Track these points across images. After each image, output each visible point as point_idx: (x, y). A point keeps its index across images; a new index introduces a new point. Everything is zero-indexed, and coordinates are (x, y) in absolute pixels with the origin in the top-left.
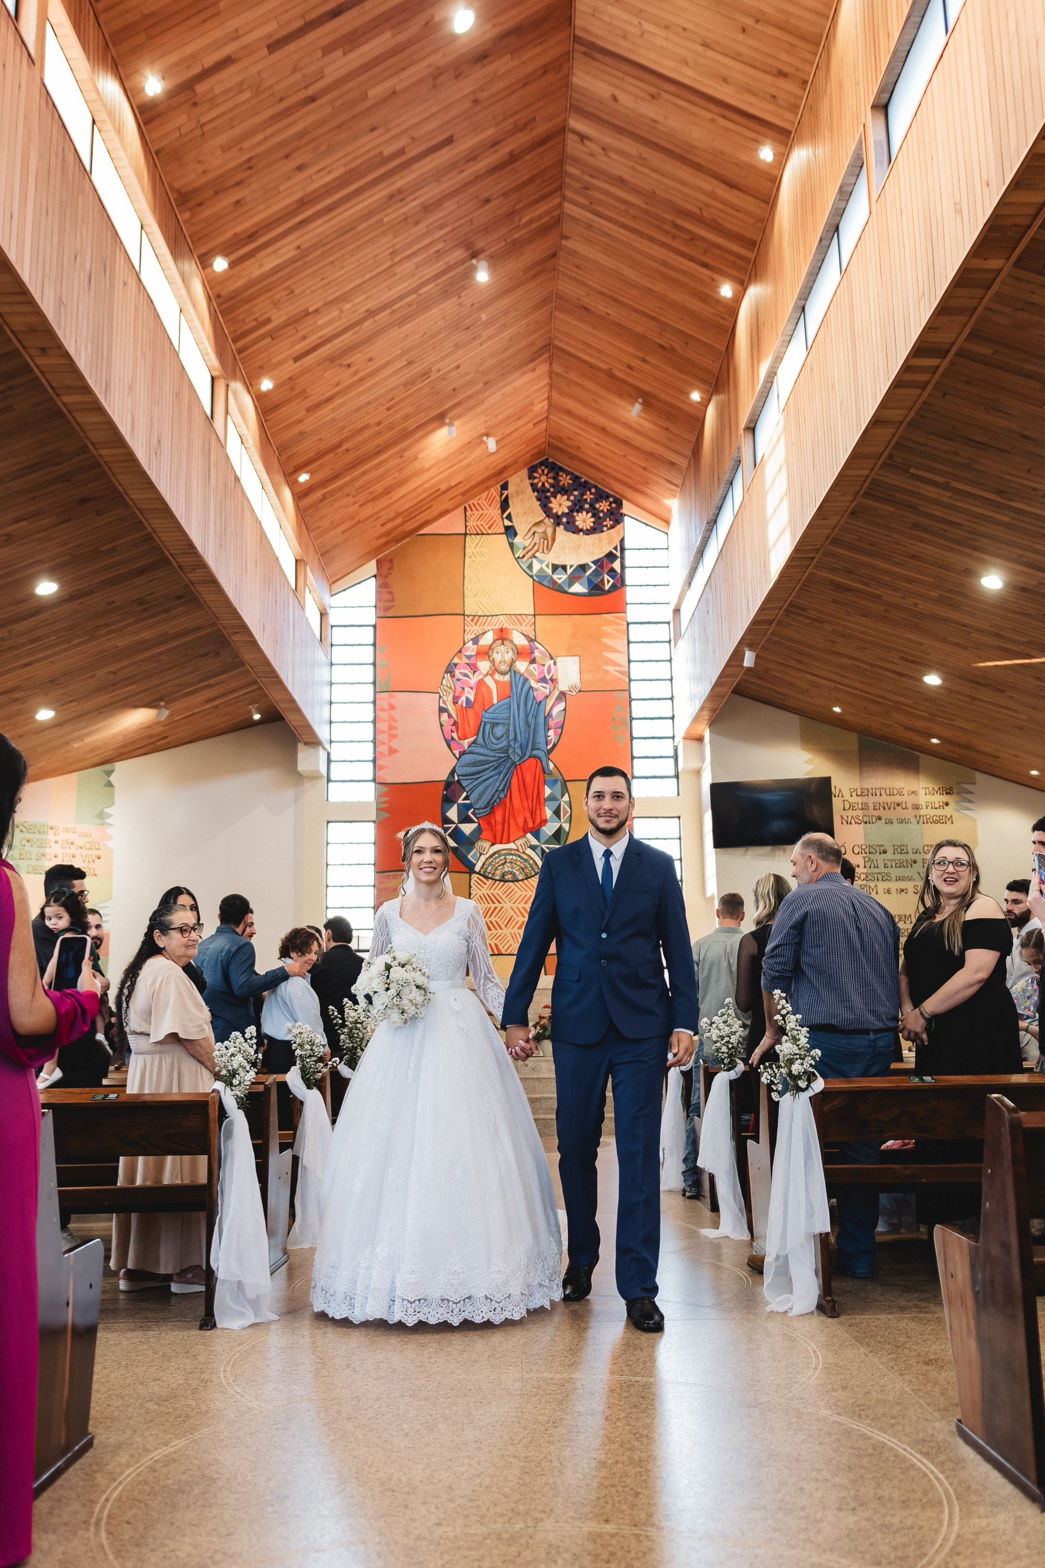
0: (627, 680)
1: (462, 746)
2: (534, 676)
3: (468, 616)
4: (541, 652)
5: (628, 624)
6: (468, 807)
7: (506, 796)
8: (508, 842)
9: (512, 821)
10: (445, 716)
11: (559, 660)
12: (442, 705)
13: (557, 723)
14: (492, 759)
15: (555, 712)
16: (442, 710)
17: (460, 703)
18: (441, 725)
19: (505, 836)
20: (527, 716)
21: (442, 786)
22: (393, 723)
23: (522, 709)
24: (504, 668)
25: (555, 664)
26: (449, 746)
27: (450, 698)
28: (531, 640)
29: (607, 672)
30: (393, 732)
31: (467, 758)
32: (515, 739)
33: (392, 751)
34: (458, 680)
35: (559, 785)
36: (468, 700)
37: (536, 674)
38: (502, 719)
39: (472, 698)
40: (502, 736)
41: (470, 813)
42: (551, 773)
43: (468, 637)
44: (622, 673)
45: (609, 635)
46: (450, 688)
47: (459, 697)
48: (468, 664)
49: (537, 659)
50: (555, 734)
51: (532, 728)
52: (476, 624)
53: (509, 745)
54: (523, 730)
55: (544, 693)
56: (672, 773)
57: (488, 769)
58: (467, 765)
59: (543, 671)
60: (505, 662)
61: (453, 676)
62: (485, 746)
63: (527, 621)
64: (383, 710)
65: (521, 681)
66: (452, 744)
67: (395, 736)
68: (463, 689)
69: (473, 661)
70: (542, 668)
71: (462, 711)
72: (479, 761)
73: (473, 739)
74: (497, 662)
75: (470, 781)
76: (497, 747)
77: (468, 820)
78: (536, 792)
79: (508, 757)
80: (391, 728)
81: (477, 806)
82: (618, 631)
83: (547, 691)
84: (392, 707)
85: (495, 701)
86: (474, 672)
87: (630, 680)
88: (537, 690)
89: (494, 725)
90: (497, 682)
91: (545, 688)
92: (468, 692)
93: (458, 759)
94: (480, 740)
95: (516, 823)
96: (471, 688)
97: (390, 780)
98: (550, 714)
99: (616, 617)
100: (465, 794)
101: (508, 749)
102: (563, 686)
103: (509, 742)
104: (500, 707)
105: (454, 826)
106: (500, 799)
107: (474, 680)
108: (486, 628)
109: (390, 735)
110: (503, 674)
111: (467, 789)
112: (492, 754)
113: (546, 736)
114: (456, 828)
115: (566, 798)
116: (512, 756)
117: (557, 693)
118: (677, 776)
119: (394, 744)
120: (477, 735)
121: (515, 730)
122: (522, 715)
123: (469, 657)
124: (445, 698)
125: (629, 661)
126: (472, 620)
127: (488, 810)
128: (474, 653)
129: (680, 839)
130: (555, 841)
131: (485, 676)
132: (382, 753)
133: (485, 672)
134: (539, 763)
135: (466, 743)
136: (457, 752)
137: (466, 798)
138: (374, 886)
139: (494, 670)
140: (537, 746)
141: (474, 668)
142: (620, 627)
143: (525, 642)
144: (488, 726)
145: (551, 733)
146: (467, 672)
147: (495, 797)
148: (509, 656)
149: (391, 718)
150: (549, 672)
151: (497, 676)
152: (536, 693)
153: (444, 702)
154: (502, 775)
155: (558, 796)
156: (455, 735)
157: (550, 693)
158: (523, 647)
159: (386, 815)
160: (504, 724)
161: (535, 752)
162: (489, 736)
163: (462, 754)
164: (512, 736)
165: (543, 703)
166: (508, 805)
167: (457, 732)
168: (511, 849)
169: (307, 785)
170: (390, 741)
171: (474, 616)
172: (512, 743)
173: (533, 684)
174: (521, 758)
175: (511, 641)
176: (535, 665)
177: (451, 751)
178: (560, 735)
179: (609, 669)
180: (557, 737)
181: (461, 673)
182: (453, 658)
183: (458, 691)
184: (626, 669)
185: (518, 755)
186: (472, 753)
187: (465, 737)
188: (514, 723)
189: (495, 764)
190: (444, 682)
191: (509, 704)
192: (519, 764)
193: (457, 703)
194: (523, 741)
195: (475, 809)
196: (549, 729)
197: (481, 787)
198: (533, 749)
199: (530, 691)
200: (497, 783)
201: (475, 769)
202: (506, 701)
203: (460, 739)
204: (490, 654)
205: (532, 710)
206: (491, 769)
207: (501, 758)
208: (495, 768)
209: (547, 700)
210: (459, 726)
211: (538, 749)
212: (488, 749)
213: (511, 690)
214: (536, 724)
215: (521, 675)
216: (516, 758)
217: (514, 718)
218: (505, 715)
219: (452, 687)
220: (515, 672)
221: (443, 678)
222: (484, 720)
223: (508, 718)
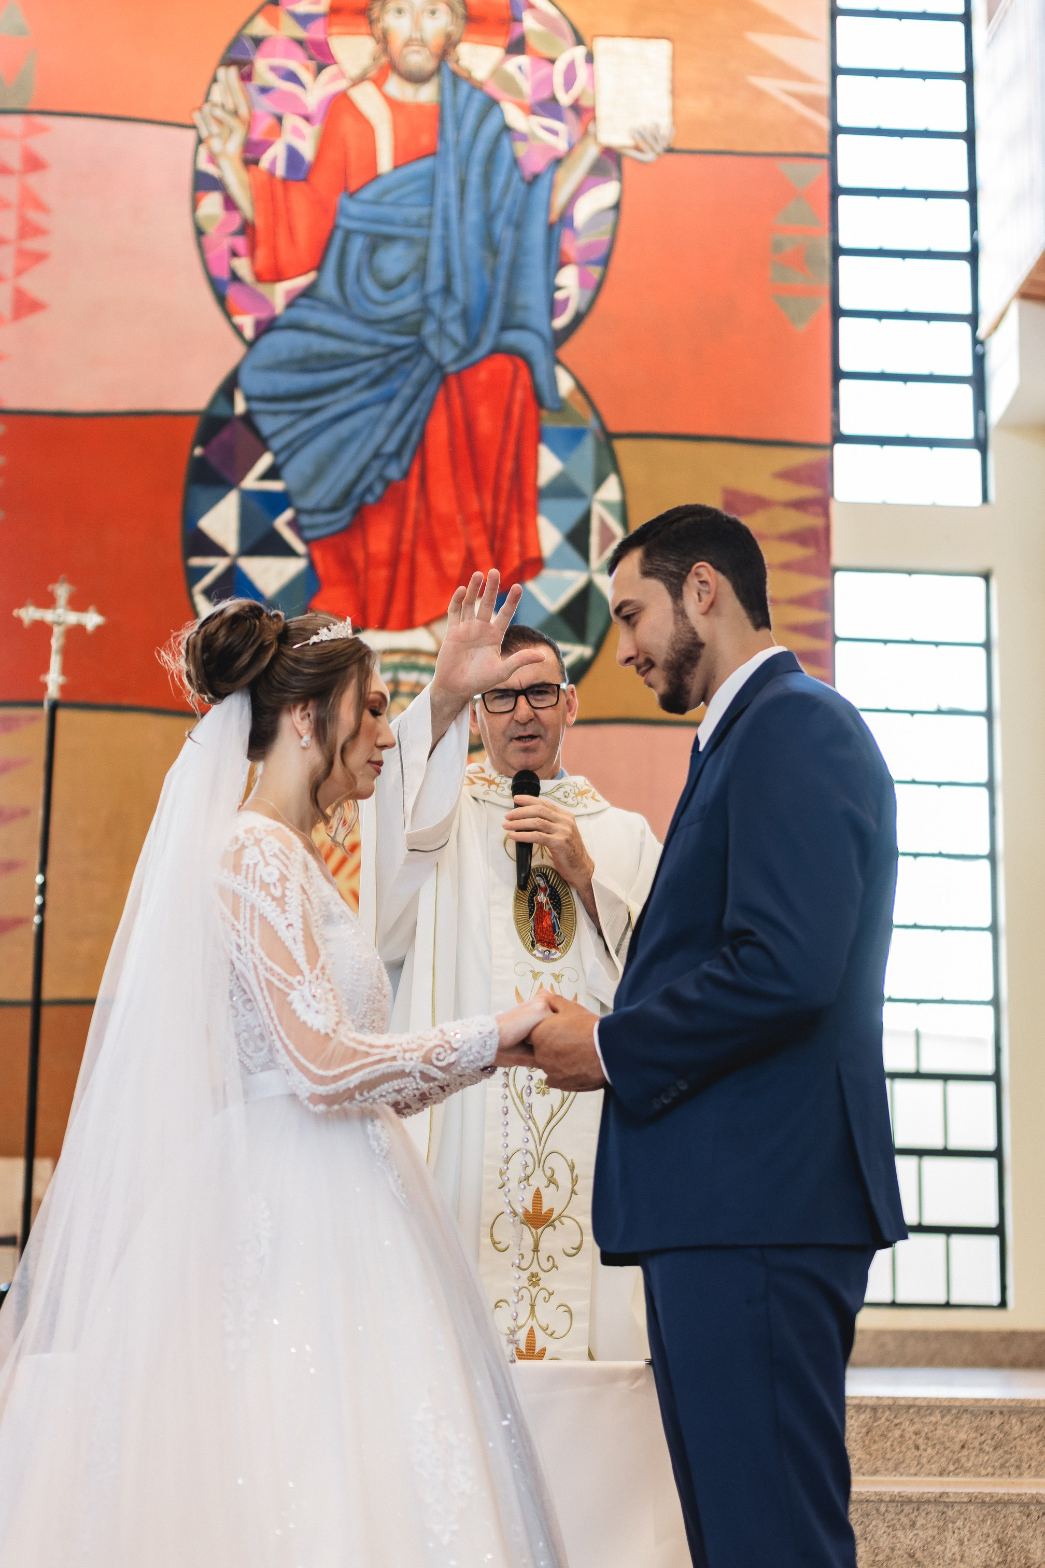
0: (824, 123)
1: (264, 302)
2: (518, 92)
4: (544, 19)
6: (277, 503)
7: (406, 474)
8: (408, 624)
9: (423, 558)
10: (212, 204)
11: (601, 46)
12: (205, 166)
13: (591, 247)
14: (365, 350)
15: (583, 211)
16: (204, 183)
17: (265, 163)
18: (200, 232)
19: (399, 606)
20: (489, 218)
21: (192, 428)
22: (34, 216)
23: (473, 194)
24: (418, 60)
25: (590, 58)
26: (221, 300)
27: (234, 146)
29: (760, 95)
30: (33, 244)
31: (283, 343)
32: (447, 290)
33: (26, 305)
34: (264, 90)
35: (587, 449)
36: (293, 155)
37: (526, 86)
38: (407, 223)
39: (308, 150)
40: (402, 280)
41: (282, 523)
42: (561, 407)
44: (809, 101)
46: (235, 113)
47: (264, 146)
48: (300, 42)
49: (532, 41)
50: (583, 280)
51: (506, 258)
53: (425, 310)
54: (474, 263)
55: (550, 149)
56: (968, 433)
58: (280, 366)
59: (549, 80)
60: (423, 43)
61: (246, 77)
62: (342, 307)
65: (476, 104)
66: (232, 292)
67: (39, 257)
68: (279, 119)
69: (315, 32)
70: (545, 69)
71: (270, 191)
72: (320, 357)
73: (301, 282)
74: (397, 42)
75: (284, 420)
76: (385, 312)
77: (269, 545)
78: (509, 466)
79: (421, 348)
80: (28, 229)
81: (308, 502)
83: (561, 145)
84: (34, 163)
85: (385, 162)
86: (320, 69)
87: (835, 131)
88: (524, 137)
89: (376, 242)
90: (394, 105)
91: (555, 133)
92: (297, 132)
93: (251, 345)
94: (329, 288)
95: (438, 564)
96: (307, 118)
97: (12, 402)
98: (566, 218)
100: (265, 461)
101: (419, 324)
102: (613, 132)
103: (425, 298)
104: (401, 184)
105: (220, 565)
106: (389, 484)
107: (316, 92)
109: (22, 254)
110: (417, 79)
111: (276, 443)
112: (366, 333)
113: (552, 288)
114: (232, 569)
115: (611, 490)
116: (433, 346)
117: (591, 153)
118: (981, 443)
119: (32, 284)
120: (319, 270)
121: (447, 263)
122: (473, 216)
123: (304, 20)
124: (216, 145)
125: (836, 71)
127: (343, 517)
129: (987, 645)
130: (566, 631)
131: (358, 81)
133: (353, 71)
134: (524, 376)
135: (279, 294)
136: (247, 323)
137: (272, 473)
139: (386, 69)
140: (520, 316)
141: (320, 56)
144: (357, 245)
145: (568, 278)
146: (293, 65)
147: (370, 476)
148: (438, 25)
150: (568, 85)
151: (395, 87)
152: (521, 149)
153: (212, 159)
154: (395, 408)
155: (584, 481)
156: (243, 266)
157: (571, 148)
161: (512, 338)
162: (358, 278)
163: (265, 327)
164: (435, 280)
165: (544, 183)
166: (413, 503)
167: (252, 252)
168: (416, 652)
170: (19, 272)
172: (436, 303)
173: (515, 117)
174: (464, 352)
176: (523, 60)
177: (228, 315)
178: (599, 287)
179: (770, 85)
180: (589, 293)
181: (273, 69)
182: (251, 19)
183: (264, 125)
184: (825, 91)
185: (455, 343)
186: (298, 327)
187: (278, 276)
188: (446, 239)
189: (377, 367)
190: (217, 94)
191: (432, 179)
192: (458, 374)
193: (256, 162)
194: (475, 300)
195: (299, 512)
196: (562, 265)
197: (324, 442)
198: (505, 327)
199: (505, 142)
200: (381, 432)
201: (305, 381)
202: (423, 166)
203: (259, 278)
204: (375, 13)
205: (508, 202)
206: (362, 382)
207: (396, 349)
208: (375, 382)
209: (561, 173)
210: (261, 236)
211: (522, 327)
212: (354, 318)
213: (440, 133)
214: (519, 247)
215: (476, 86)
216: (447, 354)
217: (446, 223)
218: (415, 213)
219: (244, 111)
220: (456, 77)
221: (215, 80)
222: (344, 222)
223: (425, 223)
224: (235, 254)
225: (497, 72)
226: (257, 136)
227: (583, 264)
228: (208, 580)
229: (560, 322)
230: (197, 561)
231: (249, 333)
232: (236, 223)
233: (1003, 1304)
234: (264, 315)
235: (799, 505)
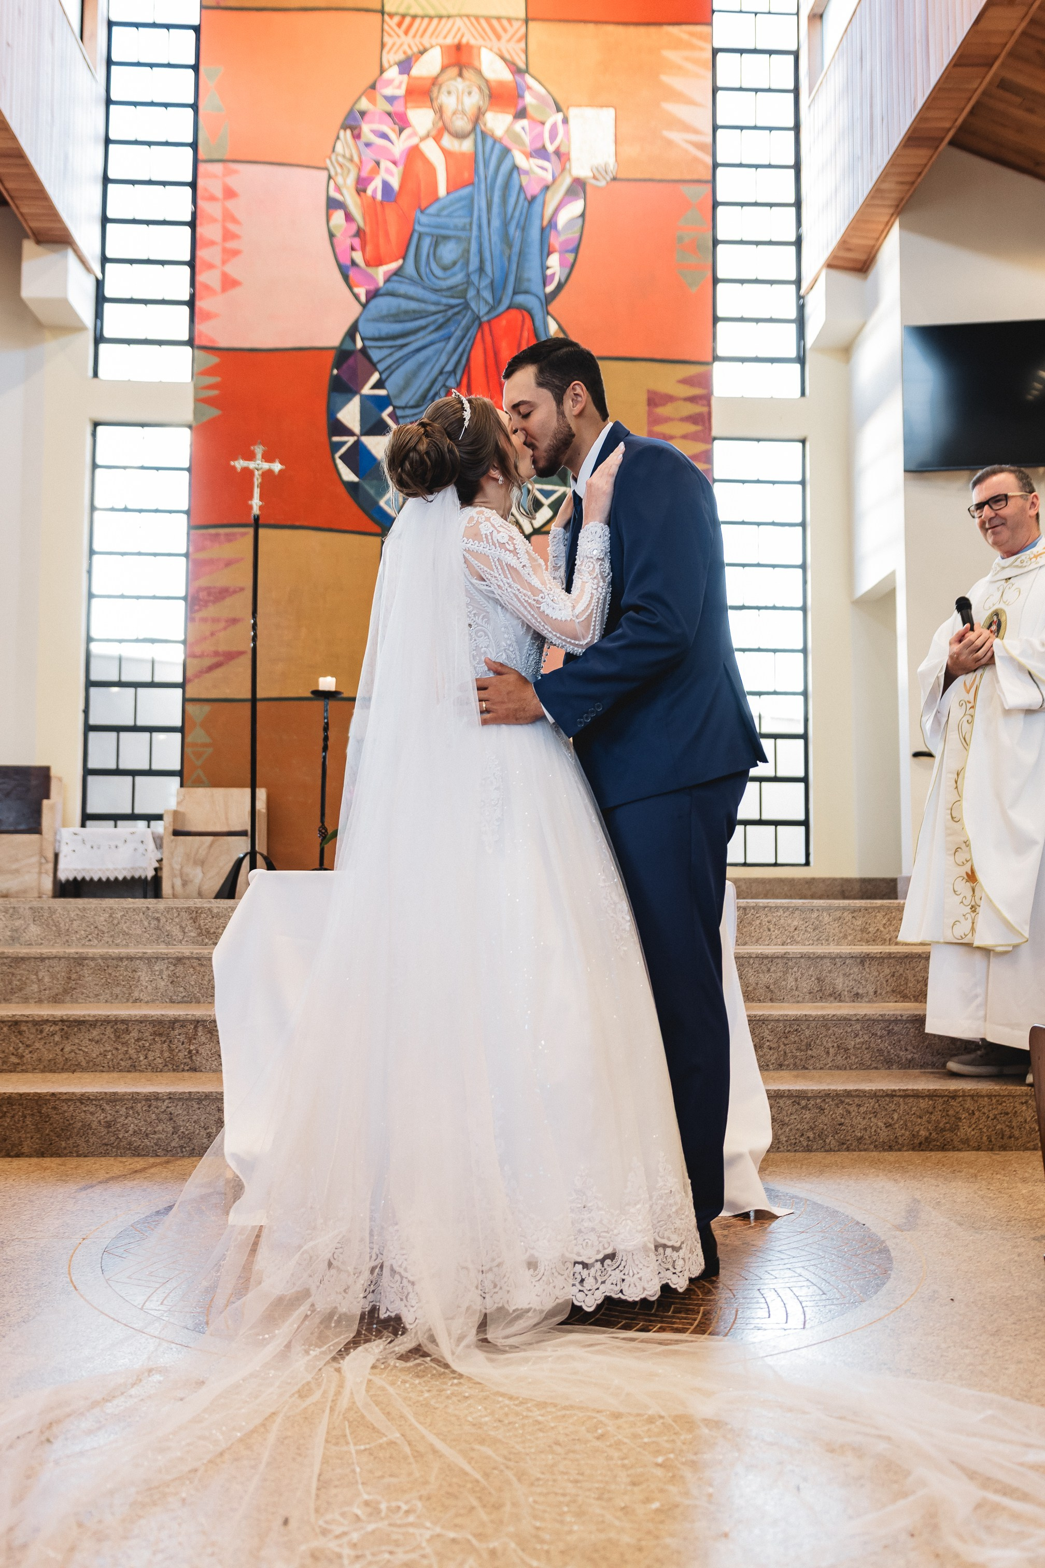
0: (709, 161)
1: (372, 279)
2: (523, 143)
3: (391, 16)
4: (537, 96)
5: (715, 52)
6: (382, 402)
7: (459, 384)
10: (338, 217)
11: (573, 113)
12: (334, 194)
13: (566, 242)
14: (433, 308)
15: (563, 219)
16: (333, 204)
17: (369, 192)
18: (331, 235)
20: (505, 224)
21: (330, 358)
22: (232, 227)
23: (495, 209)
24: (461, 124)
25: (565, 121)
26: (346, 278)
27: (351, 180)
28: (517, 71)
29: (669, 143)
30: (231, 245)
31: (383, 304)
32: (481, 269)
33: (229, 283)
34: (368, 145)
36: (386, 186)
37: (527, 139)
38: (456, 228)
39: (395, 183)
40: (454, 264)
41: (385, 415)
43: (391, 57)
44: (700, 146)
45: (678, 69)
46: (351, 160)
47: (369, 180)
48: (389, 114)
49: (530, 110)
50: (562, 264)
51: (516, 249)
52: (406, 33)
53: (468, 282)
54: (496, 253)
55: (542, 179)
57: (423, 328)
58: (382, 319)
59: (541, 135)
60: (464, 113)
61: (357, 136)
62: (418, 281)
63: (511, 31)
64: (212, 198)
65: (497, 152)
66: (352, 273)
67: (236, 253)
68: (378, 163)
69: (398, 107)
70: (538, 129)
71: (373, 209)
72: (406, 312)
73: (394, 266)
74: (448, 113)
75: (386, 352)
76: (444, 284)
77: (379, 428)
79: (467, 306)
80: (228, 235)
81: (401, 402)
82: (696, 62)
83: (549, 178)
84: (230, 193)
85: (442, 191)
86: (401, 131)
87: (715, 165)
88: (526, 173)
89: (438, 240)
90: (446, 153)
91: (545, 169)
92: (388, 171)
93: (364, 306)
94: (410, 269)
96: (395, 163)
97: (223, 343)
98: (552, 224)
99: (692, 34)
100: (375, 377)
101: (466, 290)
102: (580, 168)
103: (468, 275)
104: (452, 203)
105: (351, 440)
107: (400, 145)
108: (426, 42)
109: (222, 250)
110: (460, 136)
111: (381, 367)
112: (433, 297)
113: (544, 268)
114: (357, 443)
116: (473, 305)
117: (566, 182)
118: (801, 359)
119: (232, 269)
120: (404, 258)
121: (481, 252)
122: (496, 223)
123: (391, 99)
124: (340, 180)
125: (715, 128)
126: (399, 25)
127: (422, 410)
128: (401, 92)
129: (803, 483)
131: (422, 139)
132: (207, 287)
133: (422, 132)
134: (528, 322)
135: (380, 274)
136: (361, 292)
137: (379, 385)
138: (186, 555)
139: (442, 130)
140: (525, 285)
141: (401, 123)
142: (696, 54)
143: (505, 75)
144: (426, 243)
145: (554, 261)
146: (386, 129)
147: (438, 386)
148: (472, 101)
149: (229, 217)
150: (552, 138)
151: (448, 141)
152: (524, 180)
153: (338, 189)
154: (452, 343)
156: (358, 256)
157: (554, 179)
158: (501, 84)
159: (214, 412)
160: (458, 239)
161: (520, 299)
162: (428, 263)
163: (373, 295)
164: (474, 264)
165: (539, 201)
167: (363, 249)
169: (51, 345)
170: (224, 262)
171: (404, 16)
172: (475, 278)
173: (520, 160)
174: (492, 308)
175: (479, 72)
176: (524, 122)
177: (351, 288)
178: (573, 266)
179: (676, 136)
180: (567, 270)
181: (374, 132)
182: (359, 98)
183: (368, 166)
184: (709, 139)
185: (487, 302)
186: (392, 294)
187: (379, 262)
188: (480, 237)
189: (440, 318)
190: (339, 147)
191: (471, 199)
192: (489, 321)
193: (365, 191)
194: (498, 275)
195: (395, 407)
196: (549, 254)
197: (410, 365)
198: (515, 293)
199: (515, 175)
200: (443, 359)
201: (397, 328)
202: (466, 191)
203: (368, 264)
204: (435, 94)
205: (517, 214)
206: (432, 328)
207: (452, 307)
208: (438, 329)
209: (549, 193)
210: (368, 237)
211: (526, 292)
212: (424, 288)
213: (476, 170)
214: (524, 241)
215: (495, 141)
216: (483, 310)
217: (480, 227)
218: (461, 221)
219: (356, 159)
220: (484, 134)
221: (338, 138)
222: (417, 227)
223: (468, 228)
224: (353, 249)
225: (509, 130)
226: (364, 174)
227: (562, 253)
228: (343, 450)
229: (549, 289)
230: (336, 439)
231: (363, 299)
232: (354, 229)
233: (807, 863)
234: (372, 287)
235: (692, 399)
